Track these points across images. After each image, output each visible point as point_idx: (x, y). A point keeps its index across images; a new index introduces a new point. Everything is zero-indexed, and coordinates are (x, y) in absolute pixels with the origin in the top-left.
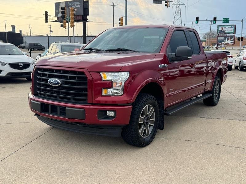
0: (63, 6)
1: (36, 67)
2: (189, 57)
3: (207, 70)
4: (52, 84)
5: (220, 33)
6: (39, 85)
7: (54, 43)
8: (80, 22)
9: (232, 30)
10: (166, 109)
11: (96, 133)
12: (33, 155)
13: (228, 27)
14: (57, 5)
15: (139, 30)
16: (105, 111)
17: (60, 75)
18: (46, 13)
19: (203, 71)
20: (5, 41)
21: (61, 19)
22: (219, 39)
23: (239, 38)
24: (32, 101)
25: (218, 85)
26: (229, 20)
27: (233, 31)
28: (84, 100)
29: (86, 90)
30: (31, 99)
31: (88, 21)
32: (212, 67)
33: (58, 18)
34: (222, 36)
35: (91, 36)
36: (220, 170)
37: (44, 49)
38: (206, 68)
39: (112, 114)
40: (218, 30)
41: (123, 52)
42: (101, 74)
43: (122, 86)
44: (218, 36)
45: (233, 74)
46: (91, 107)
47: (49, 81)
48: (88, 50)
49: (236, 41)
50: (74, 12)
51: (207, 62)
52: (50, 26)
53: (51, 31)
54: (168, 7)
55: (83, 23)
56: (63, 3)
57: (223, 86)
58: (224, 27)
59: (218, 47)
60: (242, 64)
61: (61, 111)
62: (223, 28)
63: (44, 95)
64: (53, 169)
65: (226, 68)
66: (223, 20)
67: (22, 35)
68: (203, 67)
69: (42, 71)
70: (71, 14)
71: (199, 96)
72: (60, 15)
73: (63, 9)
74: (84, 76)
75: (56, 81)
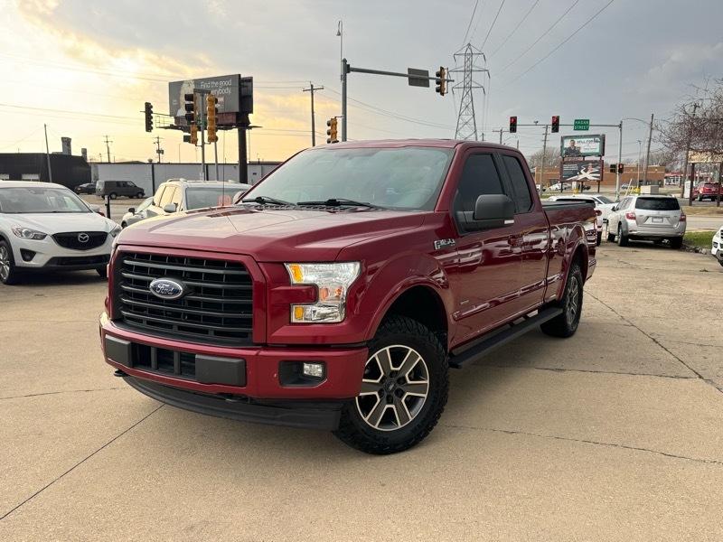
0: (189, 90)
1: (118, 248)
2: (506, 222)
3: (549, 247)
4: (160, 293)
5: (566, 154)
6: (128, 294)
7: (168, 183)
8: (231, 129)
9: (596, 147)
10: (453, 351)
11: (274, 419)
12: (114, 483)
13: (585, 140)
14: (175, 87)
15: (382, 152)
16: (299, 364)
17: (181, 272)
18: (148, 107)
19: (540, 250)
20: (44, 179)
21: (185, 123)
22: (566, 167)
23: (613, 166)
24: (107, 336)
25: (577, 286)
26: (588, 125)
27: (598, 151)
28: (245, 335)
29: (248, 308)
30: (106, 332)
31: (251, 128)
32: (561, 240)
33: (177, 119)
34: (572, 162)
35: (259, 163)
36: (599, 512)
37: (143, 194)
38: (546, 242)
39: (314, 370)
40: (562, 147)
41: (344, 209)
42: (289, 267)
43: (341, 296)
44: (564, 163)
45: (605, 253)
46: (262, 353)
47: (152, 284)
48: (256, 204)
49: (607, 172)
50: (217, 106)
51: (550, 229)
52: (156, 140)
53: (160, 152)
54: (442, 94)
55: (239, 131)
56: (188, 83)
57: (587, 286)
58: (576, 140)
59: (564, 187)
60: (624, 229)
61: (183, 362)
62: (574, 143)
63: (140, 321)
64: (165, 520)
65: (593, 241)
66: (575, 125)
67: (88, 161)
68: (538, 242)
69: (135, 260)
70: (210, 110)
71: (530, 315)
72: (182, 112)
73: (189, 97)
74: (243, 273)
75: (171, 286)
